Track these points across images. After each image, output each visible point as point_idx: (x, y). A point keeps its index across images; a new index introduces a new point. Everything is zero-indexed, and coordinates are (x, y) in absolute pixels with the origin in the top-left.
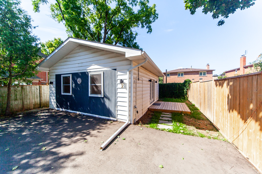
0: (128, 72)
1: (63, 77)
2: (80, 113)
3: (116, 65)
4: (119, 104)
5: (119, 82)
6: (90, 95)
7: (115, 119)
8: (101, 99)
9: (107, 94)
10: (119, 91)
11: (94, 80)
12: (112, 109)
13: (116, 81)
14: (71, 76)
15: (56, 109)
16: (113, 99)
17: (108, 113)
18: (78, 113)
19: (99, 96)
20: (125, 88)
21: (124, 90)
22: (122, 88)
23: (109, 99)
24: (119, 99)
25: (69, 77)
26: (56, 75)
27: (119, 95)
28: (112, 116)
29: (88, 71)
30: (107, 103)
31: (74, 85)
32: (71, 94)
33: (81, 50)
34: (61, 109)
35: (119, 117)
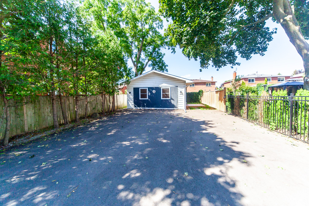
0: (184, 88)
1: (141, 89)
2: (155, 108)
3: (177, 84)
4: (179, 102)
5: (180, 92)
6: (162, 99)
7: (177, 109)
8: (169, 100)
9: (173, 98)
10: (179, 96)
11: (164, 91)
12: (175, 104)
13: (177, 92)
14: (147, 89)
15: (135, 108)
16: (176, 100)
17: (173, 106)
18: (153, 108)
19: (168, 99)
20: (182, 94)
21: (182, 96)
22: (181, 95)
23: (173, 100)
24: (179, 100)
25: (146, 89)
26: (134, 88)
27: (179, 98)
28: (175, 108)
29: (160, 86)
30: (172, 102)
31: (150, 94)
32: (147, 99)
33: (155, 75)
34: (139, 108)
35: (179, 108)
